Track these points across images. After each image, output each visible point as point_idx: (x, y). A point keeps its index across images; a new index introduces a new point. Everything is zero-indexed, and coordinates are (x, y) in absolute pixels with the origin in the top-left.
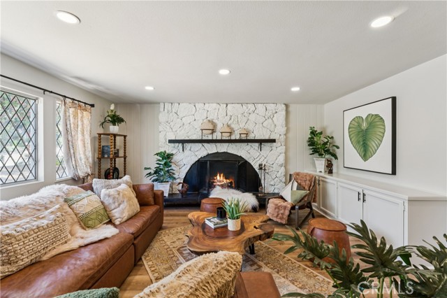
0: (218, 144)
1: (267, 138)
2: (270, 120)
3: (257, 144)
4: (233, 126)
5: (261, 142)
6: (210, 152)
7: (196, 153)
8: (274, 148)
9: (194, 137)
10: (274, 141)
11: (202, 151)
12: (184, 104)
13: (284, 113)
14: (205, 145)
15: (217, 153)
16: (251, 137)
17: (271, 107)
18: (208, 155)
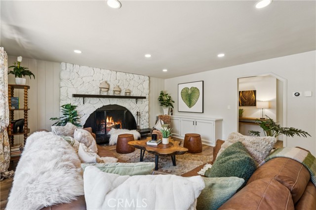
0: (111, 99)
1: (140, 96)
2: (141, 85)
3: (135, 100)
4: (120, 87)
5: (137, 98)
6: (105, 105)
7: (95, 105)
8: (143, 102)
9: (93, 93)
10: (145, 98)
11: (99, 104)
12: (85, 67)
13: (148, 82)
14: (102, 99)
15: (110, 105)
16: (132, 95)
17: (142, 77)
18: (104, 106)
